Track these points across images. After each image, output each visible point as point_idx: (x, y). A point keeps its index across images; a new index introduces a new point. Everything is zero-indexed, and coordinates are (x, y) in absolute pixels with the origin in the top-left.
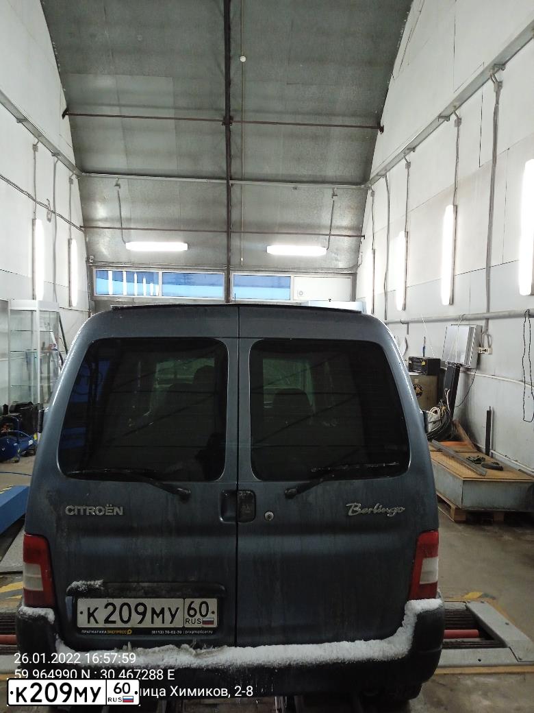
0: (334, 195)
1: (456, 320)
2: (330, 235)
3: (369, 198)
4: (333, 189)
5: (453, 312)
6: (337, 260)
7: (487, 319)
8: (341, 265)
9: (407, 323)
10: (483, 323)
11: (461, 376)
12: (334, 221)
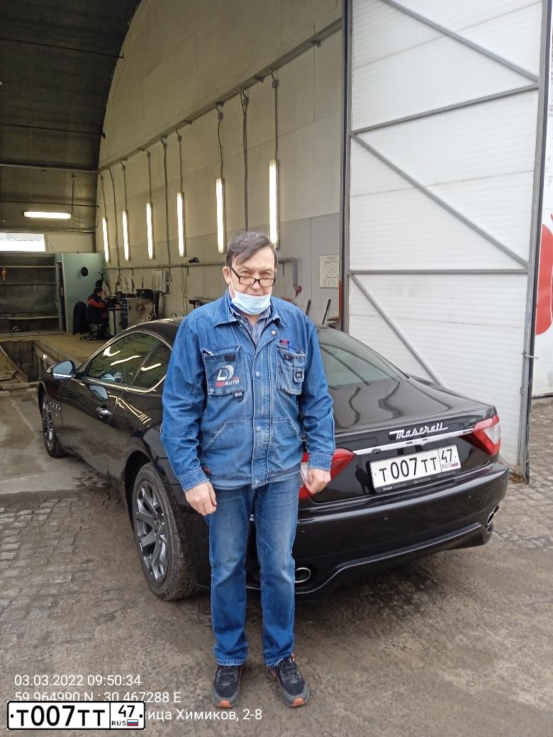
0: (73, 176)
1: (156, 268)
2: (72, 205)
3: (99, 181)
4: (72, 172)
5: (155, 263)
6: (79, 222)
7: (170, 268)
8: (82, 226)
9: (132, 269)
10: (168, 269)
11: (161, 298)
12: (75, 195)
